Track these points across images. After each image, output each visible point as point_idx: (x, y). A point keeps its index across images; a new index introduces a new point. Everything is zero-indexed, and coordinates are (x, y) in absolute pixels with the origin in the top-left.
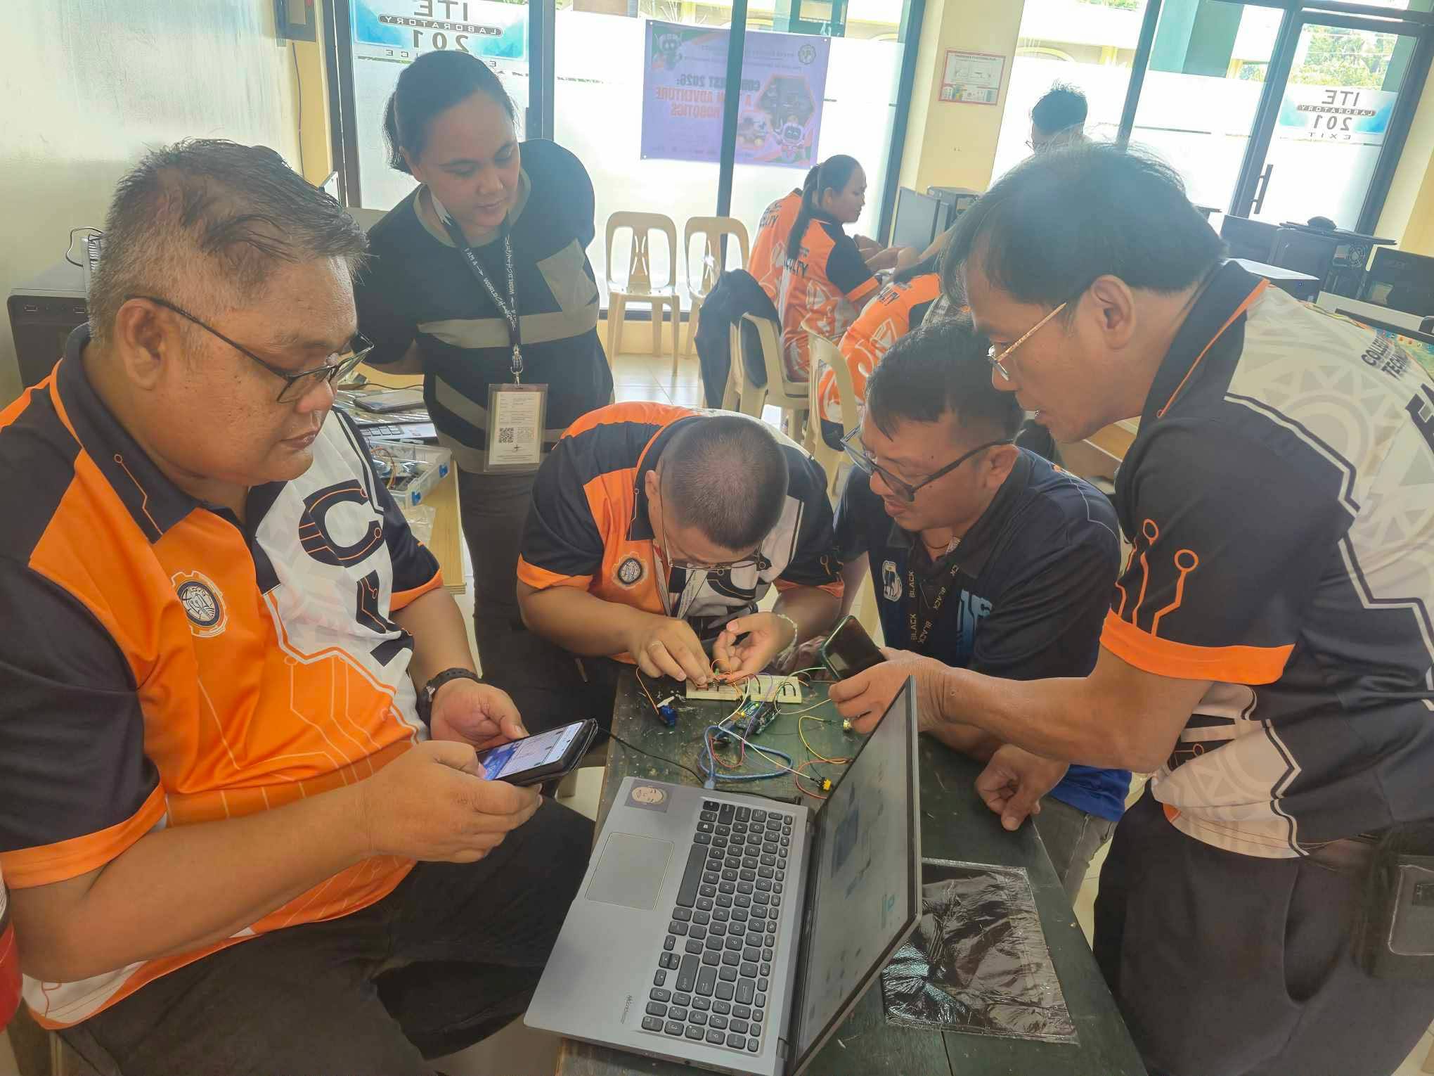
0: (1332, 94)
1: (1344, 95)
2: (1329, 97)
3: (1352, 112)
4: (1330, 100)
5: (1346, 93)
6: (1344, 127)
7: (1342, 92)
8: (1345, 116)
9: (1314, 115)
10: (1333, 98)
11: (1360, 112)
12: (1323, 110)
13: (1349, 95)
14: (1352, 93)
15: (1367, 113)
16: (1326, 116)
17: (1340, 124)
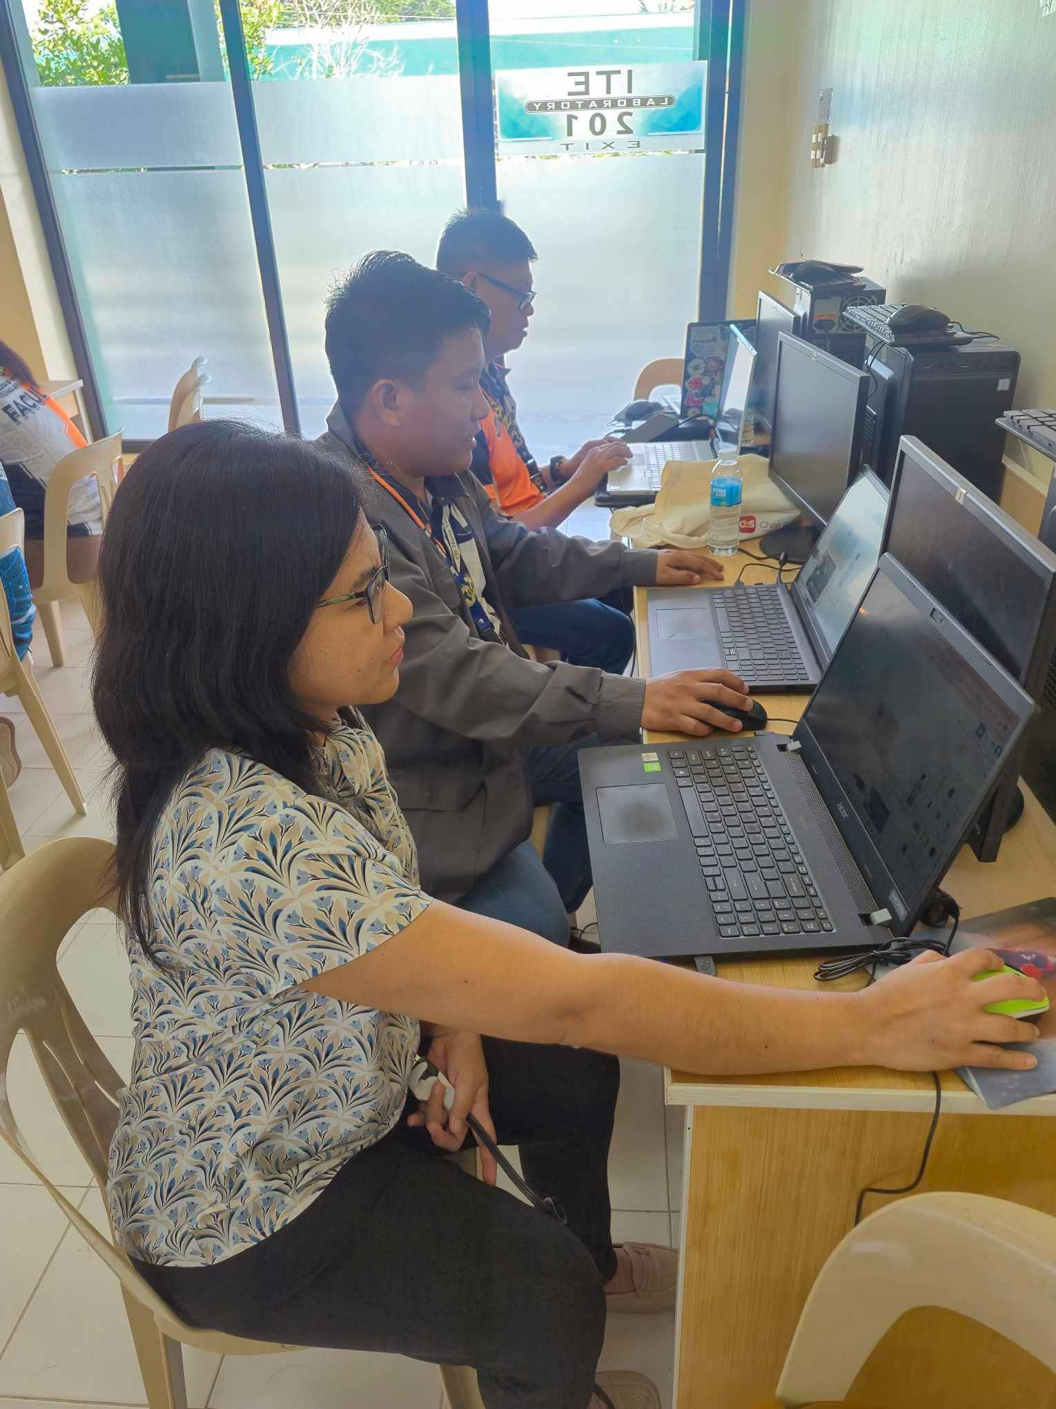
0: (582, 79)
1: (604, 77)
2: (577, 83)
3: (630, 103)
4: (582, 88)
5: (609, 74)
6: (622, 129)
7: (598, 73)
8: (617, 112)
9: (562, 117)
10: (586, 83)
11: (644, 102)
12: (574, 106)
13: (613, 77)
14: (619, 72)
15: (659, 101)
16: (584, 116)
17: (613, 125)
